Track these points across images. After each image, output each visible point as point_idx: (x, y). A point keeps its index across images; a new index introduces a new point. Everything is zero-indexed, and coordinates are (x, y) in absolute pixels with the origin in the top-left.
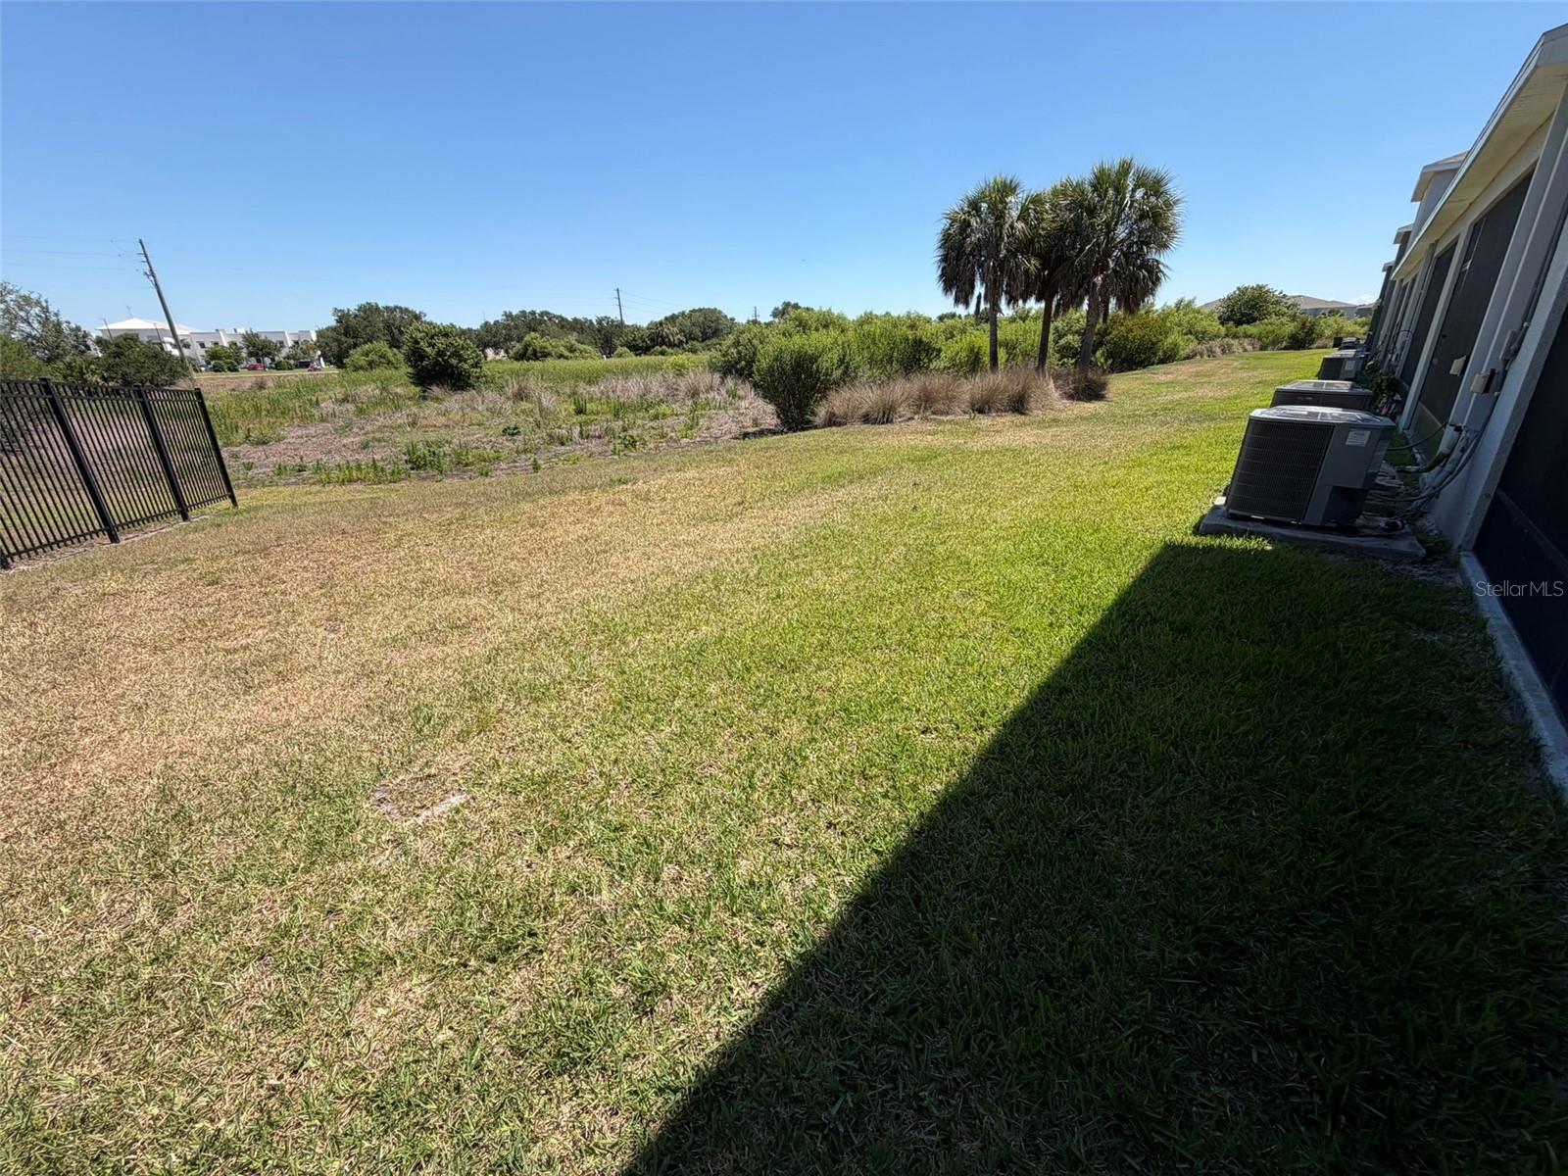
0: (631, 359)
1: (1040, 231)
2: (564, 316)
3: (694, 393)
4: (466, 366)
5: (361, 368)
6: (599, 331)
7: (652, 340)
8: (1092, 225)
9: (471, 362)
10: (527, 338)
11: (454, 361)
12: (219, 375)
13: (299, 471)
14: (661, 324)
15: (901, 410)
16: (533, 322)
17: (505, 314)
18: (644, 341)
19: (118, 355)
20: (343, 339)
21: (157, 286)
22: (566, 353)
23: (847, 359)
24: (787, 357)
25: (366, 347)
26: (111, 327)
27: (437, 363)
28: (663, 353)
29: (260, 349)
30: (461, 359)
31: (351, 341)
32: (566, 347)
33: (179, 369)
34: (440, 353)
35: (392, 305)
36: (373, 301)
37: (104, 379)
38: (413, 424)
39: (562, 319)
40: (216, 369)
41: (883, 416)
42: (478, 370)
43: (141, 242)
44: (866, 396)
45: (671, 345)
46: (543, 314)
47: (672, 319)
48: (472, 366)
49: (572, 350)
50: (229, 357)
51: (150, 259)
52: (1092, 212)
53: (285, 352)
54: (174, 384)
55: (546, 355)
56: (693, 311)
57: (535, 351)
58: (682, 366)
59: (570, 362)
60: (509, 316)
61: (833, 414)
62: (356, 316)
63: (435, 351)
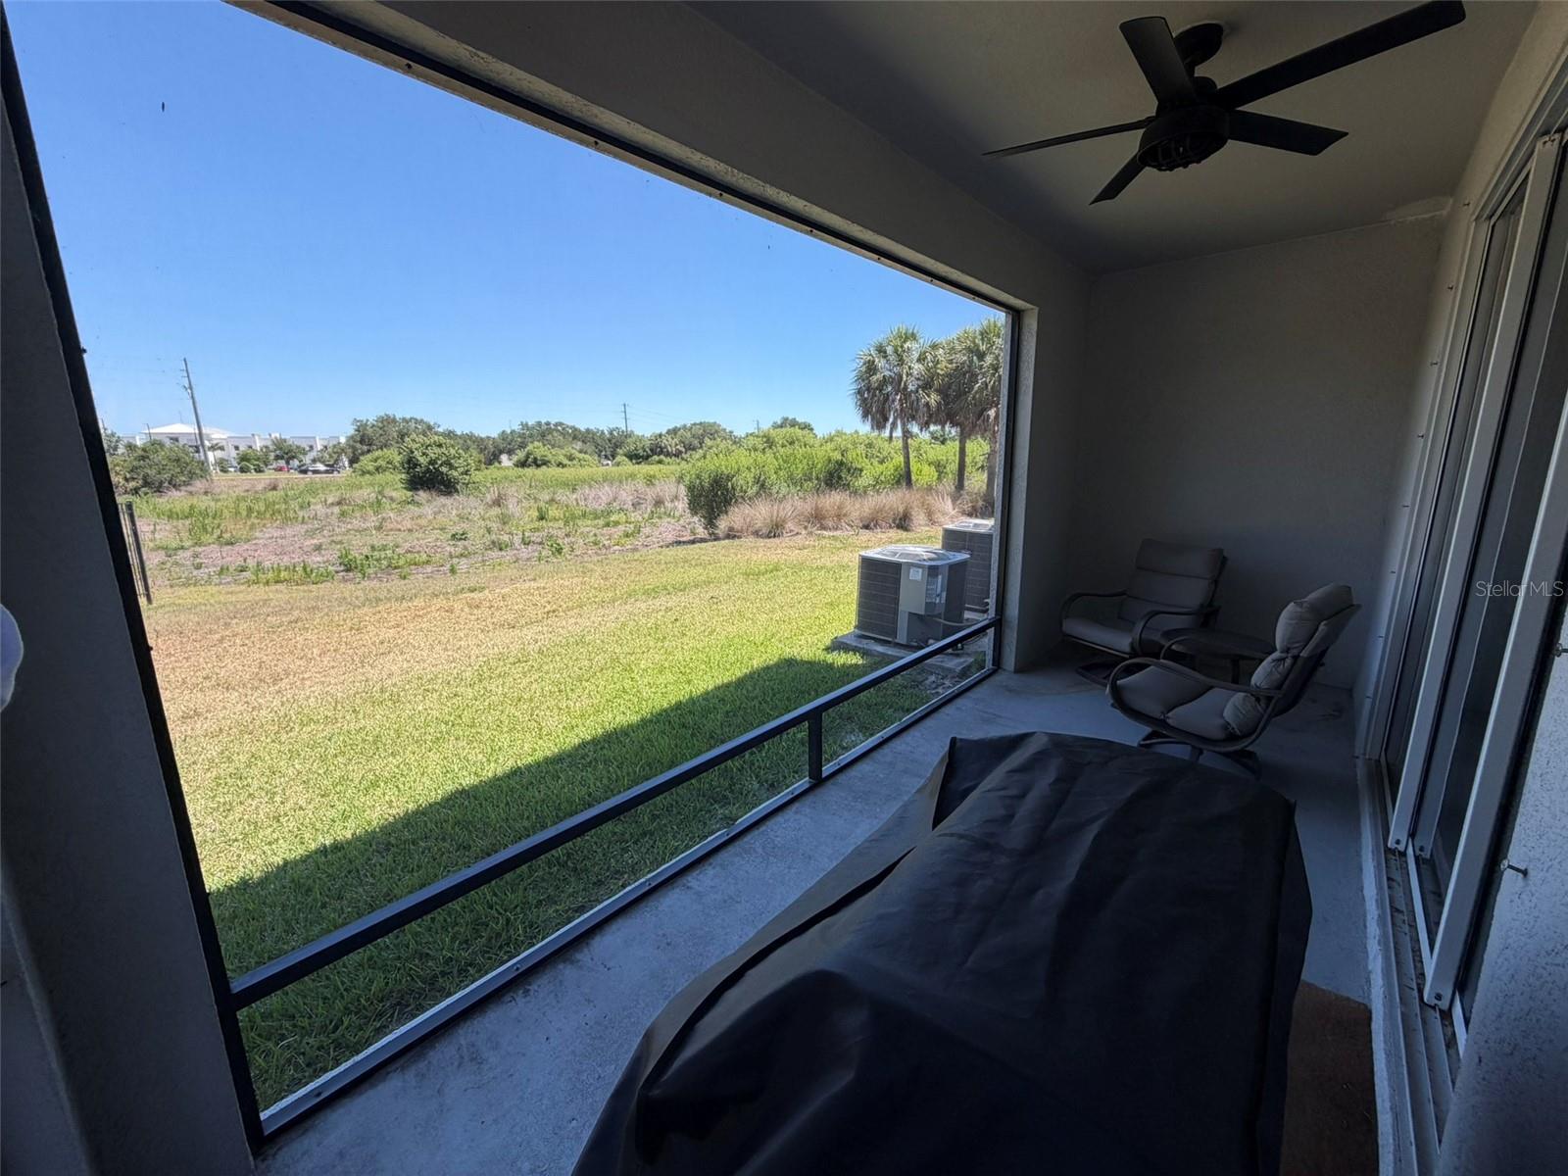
0: (629, 467)
1: (939, 371)
2: (577, 426)
3: (659, 502)
4: (455, 474)
5: (369, 472)
6: (610, 441)
7: (651, 450)
8: (981, 367)
9: (461, 470)
10: (530, 447)
11: (444, 469)
12: (244, 476)
13: (241, 571)
14: (660, 435)
15: (789, 525)
16: (544, 432)
17: (522, 424)
18: (645, 451)
19: (143, 458)
20: (358, 445)
21: (193, 397)
22: (566, 461)
23: (762, 478)
24: (705, 476)
25: (378, 453)
26: (151, 431)
27: (428, 470)
28: (660, 462)
29: (286, 453)
30: (451, 467)
31: (365, 448)
32: (565, 455)
33: (198, 471)
34: (432, 462)
35: (408, 416)
36: (390, 413)
37: (126, 480)
38: (379, 528)
39: (575, 429)
40: (243, 470)
41: (774, 531)
42: (467, 477)
43: (185, 360)
44: (760, 512)
45: (668, 454)
46: (557, 424)
47: (674, 432)
48: (462, 474)
49: (571, 458)
50: (258, 459)
51: (191, 375)
52: (981, 356)
53: (313, 455)
54: (191, 485)
55: (545, 463)
56: (695, 424)
57: (535, 459)
58: (654, 477)
59: (568, 470)
60: (525, 426)
61: (731, 529)
62: (373, 426)
63: (428, 460)
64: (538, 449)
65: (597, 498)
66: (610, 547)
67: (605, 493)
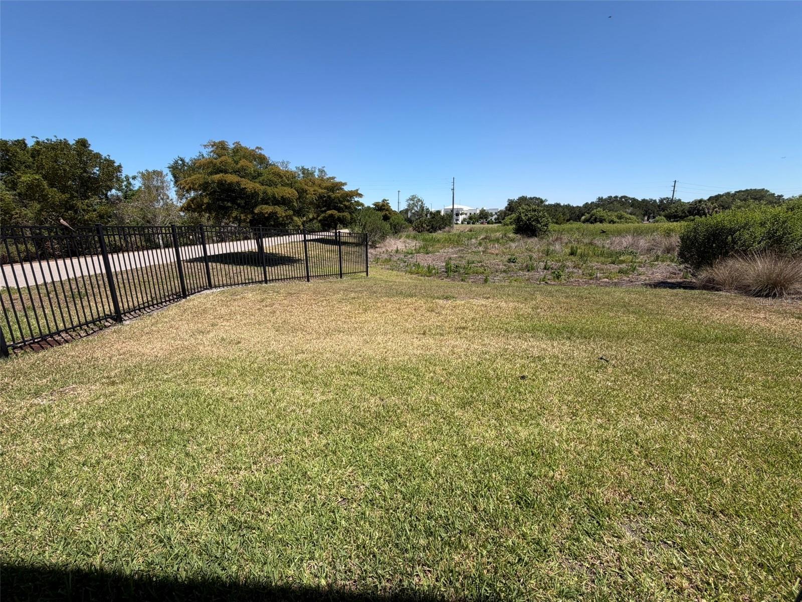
3: (669, 250)
4: (539, 226)
7: (689, 212)
11: (534, 223)
18: (684, 212)
20: (507, 211)
22: (616, 219)
27: (526, 224)
30: (538, 222)
32: (617, 216)
33: (448, 223)
34: (529, 220)
35: (532, 196)
42: (545, 228)
46: (622, 197)
48: (544, 226)
49: (620, 217)
50: (475, 219)
53: (495, 217)
57: (596, 218)
59: (616, 225)
61: (711, 281)
62: (516, 202)
63: (527, 218)
64: (600, 212)
65: (620, 243)
66: (600, 278)
67: (627, 240)
